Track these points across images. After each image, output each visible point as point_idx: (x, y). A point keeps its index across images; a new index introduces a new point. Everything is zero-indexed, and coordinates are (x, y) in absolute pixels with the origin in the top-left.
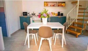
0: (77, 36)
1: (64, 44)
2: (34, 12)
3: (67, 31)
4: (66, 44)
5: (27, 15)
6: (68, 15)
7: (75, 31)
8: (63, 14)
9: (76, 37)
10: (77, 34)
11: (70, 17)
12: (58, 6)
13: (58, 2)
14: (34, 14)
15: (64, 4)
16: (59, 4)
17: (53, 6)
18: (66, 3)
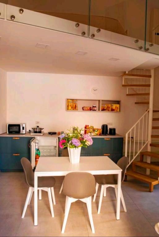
0: (152, 187)
1: (122, 211)
2: (38, 123)
3: (126, 176)
4: (125, 210)
5: (18, 132)
6: (129, 135)
7: (145, 175)
8: (114, 129)
9: (150, 191)
10: (151, 183)
11: (132, 138)
12: (103, 110)
13: (102, 101)
14: (38, 131)
15: (118, 106)
16: (106, 106)
17: (90, 109)
18: (122, 103)
